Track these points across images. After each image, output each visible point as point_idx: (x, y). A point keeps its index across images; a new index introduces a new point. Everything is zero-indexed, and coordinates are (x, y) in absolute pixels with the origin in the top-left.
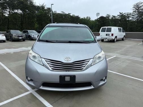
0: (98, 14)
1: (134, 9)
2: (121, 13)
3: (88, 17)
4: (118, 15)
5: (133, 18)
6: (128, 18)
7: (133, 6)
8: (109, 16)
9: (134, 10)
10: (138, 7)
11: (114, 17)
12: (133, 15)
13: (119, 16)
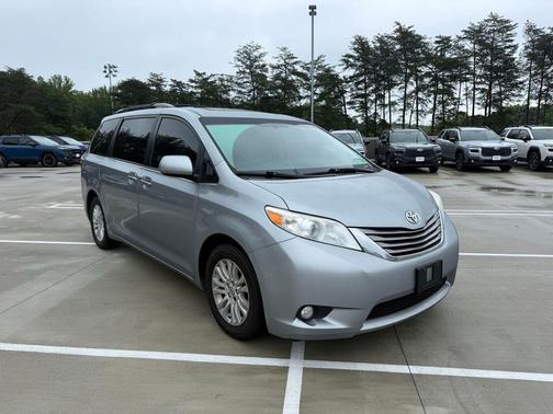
0: (110, 70)
1: (239, 63)
2: (198, 74)
3: (60, 78)
4: (192, 81)
5: (240, 92)
6: (226, 92)
7: (235, 55)
8: (161, 80)
9: (238, 66)
10: (249, 59)
11: (179, 84)
12: (239, 84)
13: (193, 84)
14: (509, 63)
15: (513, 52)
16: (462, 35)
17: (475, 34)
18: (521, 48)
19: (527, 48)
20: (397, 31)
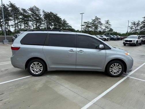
14: (40, 18)
15: (40, 16)
16: (28, 9)
17: (31, 9)
18: (42, 15)
19: (43, 15)
20: (10, 4)
